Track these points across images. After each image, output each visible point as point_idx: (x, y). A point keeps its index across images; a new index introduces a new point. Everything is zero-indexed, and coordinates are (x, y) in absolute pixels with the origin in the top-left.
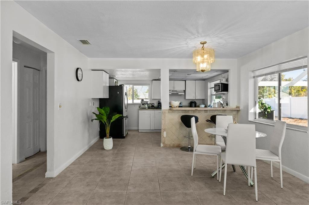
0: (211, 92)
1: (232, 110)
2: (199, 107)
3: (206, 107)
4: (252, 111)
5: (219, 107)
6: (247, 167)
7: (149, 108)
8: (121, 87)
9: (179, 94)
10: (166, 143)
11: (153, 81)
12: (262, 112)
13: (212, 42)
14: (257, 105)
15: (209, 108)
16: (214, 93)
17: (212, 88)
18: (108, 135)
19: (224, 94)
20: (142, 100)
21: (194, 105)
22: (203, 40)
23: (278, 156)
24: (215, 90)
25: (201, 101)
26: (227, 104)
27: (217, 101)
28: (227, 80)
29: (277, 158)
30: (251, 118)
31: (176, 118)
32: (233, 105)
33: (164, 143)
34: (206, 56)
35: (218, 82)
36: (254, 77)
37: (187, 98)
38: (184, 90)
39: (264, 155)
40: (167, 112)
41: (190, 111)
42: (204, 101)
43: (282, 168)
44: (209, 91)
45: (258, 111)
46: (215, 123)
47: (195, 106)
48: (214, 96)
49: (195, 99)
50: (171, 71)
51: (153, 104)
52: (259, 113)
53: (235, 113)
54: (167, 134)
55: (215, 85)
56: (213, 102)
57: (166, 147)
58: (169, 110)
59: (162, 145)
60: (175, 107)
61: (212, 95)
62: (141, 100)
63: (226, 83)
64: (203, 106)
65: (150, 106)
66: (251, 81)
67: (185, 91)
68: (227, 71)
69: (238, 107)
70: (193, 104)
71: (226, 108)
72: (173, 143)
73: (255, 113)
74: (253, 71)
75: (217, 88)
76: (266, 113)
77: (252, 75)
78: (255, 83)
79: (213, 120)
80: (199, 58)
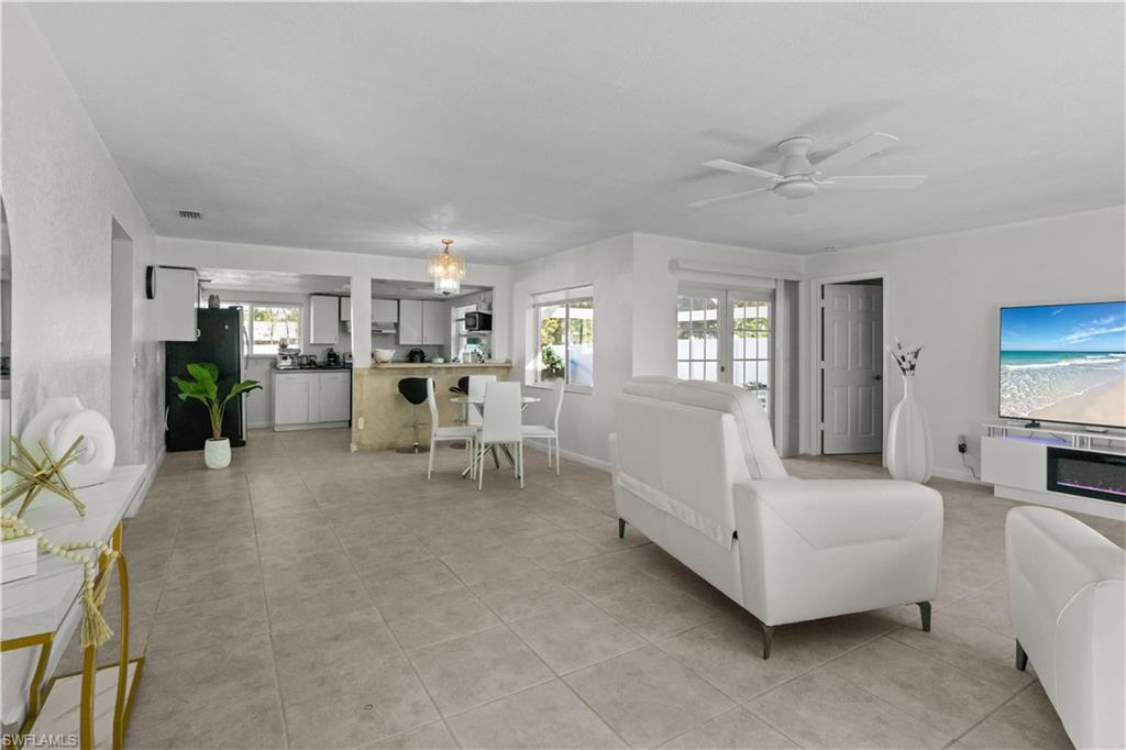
0: (458, 329)
1: (498, 368)
2: (430, 361)
3: (445, 362)
4: (529, 367)
5: (474, 361)
6: (513, 445)
7: (302, 367)
8: (234, 314)
9: (384, 331)
10: (364, 442)
11: (313, 297)
12: (547, 370)
13: (461, 242)
14: (540, 355)
15: (452, 365)
16: (464, 330)
17: (461, 320)
18: (217, 432)
19: (484, 335)
20: (283, 346)
21: (418, 357)
22: (447, 238)
23: (553, 429)
24: (467, 327)
25: (436, 350)
26: (490, 356)
27: (472, 348)
28: (490, 308)
29: (551, 432)
30: (529, 381)
31: (388, 385)
32: (499, 357)
33: (358, 444)
34: (452, 268)
35: (472, 308)
36: (534, 306)
37: (402, 342)
38: (396, 321)
39: (537, 431)
40: (366, 373)
41: (416, 370)
42: (442, 350)
43: (560, 453)
44: (454, 326)
45: (542, 366)
46: (467, 393)
47: (422, 361)
48: (465, 340)
49: (422, 345)
50: (375, 282)
51: (313, 358)
52: (544, 371)
53: (503, 372)
54: (365, 423)
55: (467, 315)
56: (462, 351)
57: (362, 451)
58: (372, 368)
59: (354, 448)
60: (383, 362)
61: (460, 336)
62: (277, 346)
63: (487, 312)
64: (440, 360)
65: (305, 362)
66: (530, 313)
67: (397, 325)
68: (490, 289)
69: (509, 361)
70: (415, 355)
71: (488, 362)
72: (379, 441)
73: (536, 371)
74: (533, 295)
75: (471, 322)
76: (553, 371)
77: (532, 301)
78: (537, 315)
79: (463, 386)
80: (438, 270)
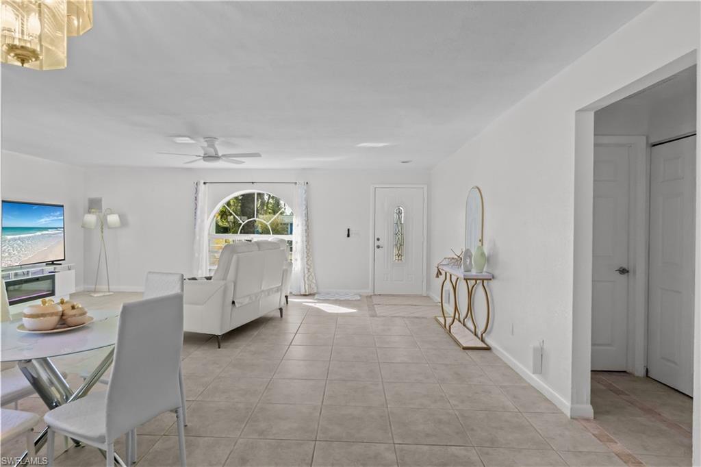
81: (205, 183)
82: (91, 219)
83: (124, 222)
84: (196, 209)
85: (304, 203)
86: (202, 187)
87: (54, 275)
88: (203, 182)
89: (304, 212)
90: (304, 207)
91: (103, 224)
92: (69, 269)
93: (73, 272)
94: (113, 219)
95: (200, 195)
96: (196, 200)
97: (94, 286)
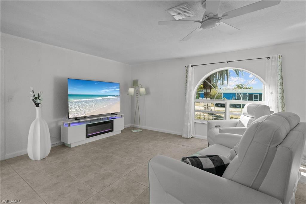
81: (192, 66)
82: (132, 90)
83: (148, 92)
84: (187, 83)
85: (279, 73)
86: (190, 69)
87: (113, 120)
88: (191, 65)
89: (279, 81)
90: (279, 77)
91: (137, 93)
92: (122, 116)
93: (123, 118)
94: (142, 90)
95: (190, 74)
96: (186, 77)
97: (133, 125)
